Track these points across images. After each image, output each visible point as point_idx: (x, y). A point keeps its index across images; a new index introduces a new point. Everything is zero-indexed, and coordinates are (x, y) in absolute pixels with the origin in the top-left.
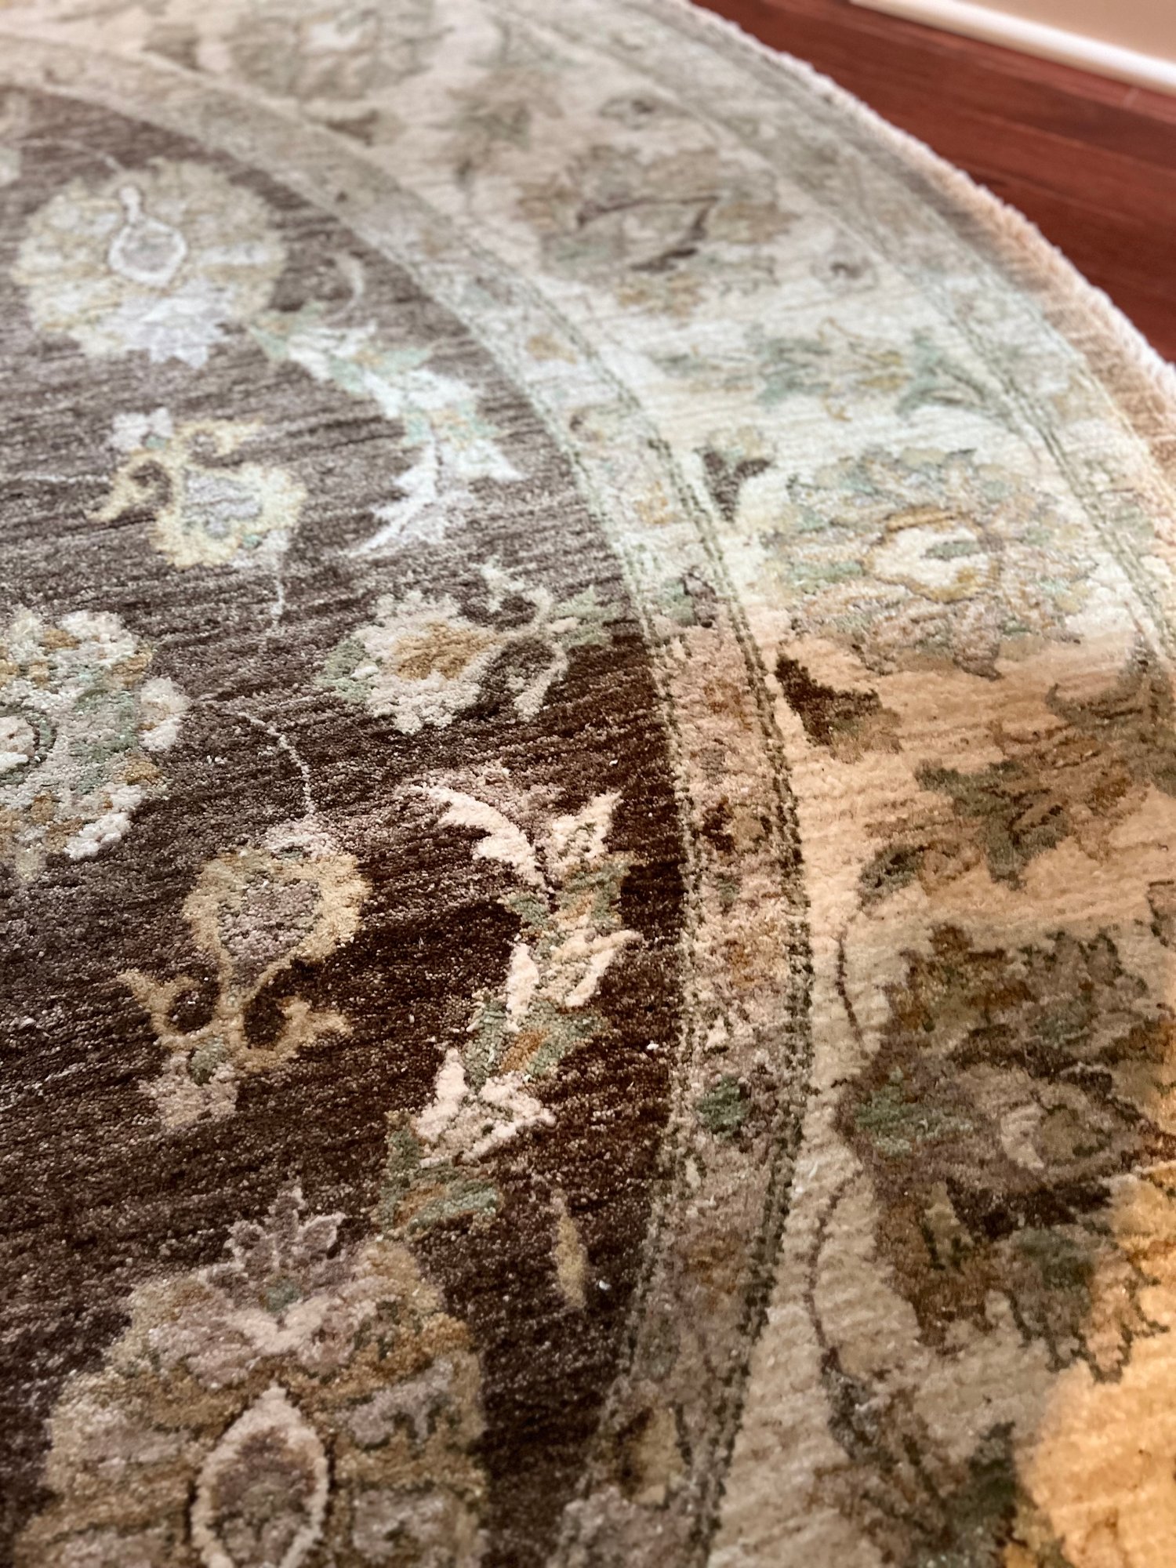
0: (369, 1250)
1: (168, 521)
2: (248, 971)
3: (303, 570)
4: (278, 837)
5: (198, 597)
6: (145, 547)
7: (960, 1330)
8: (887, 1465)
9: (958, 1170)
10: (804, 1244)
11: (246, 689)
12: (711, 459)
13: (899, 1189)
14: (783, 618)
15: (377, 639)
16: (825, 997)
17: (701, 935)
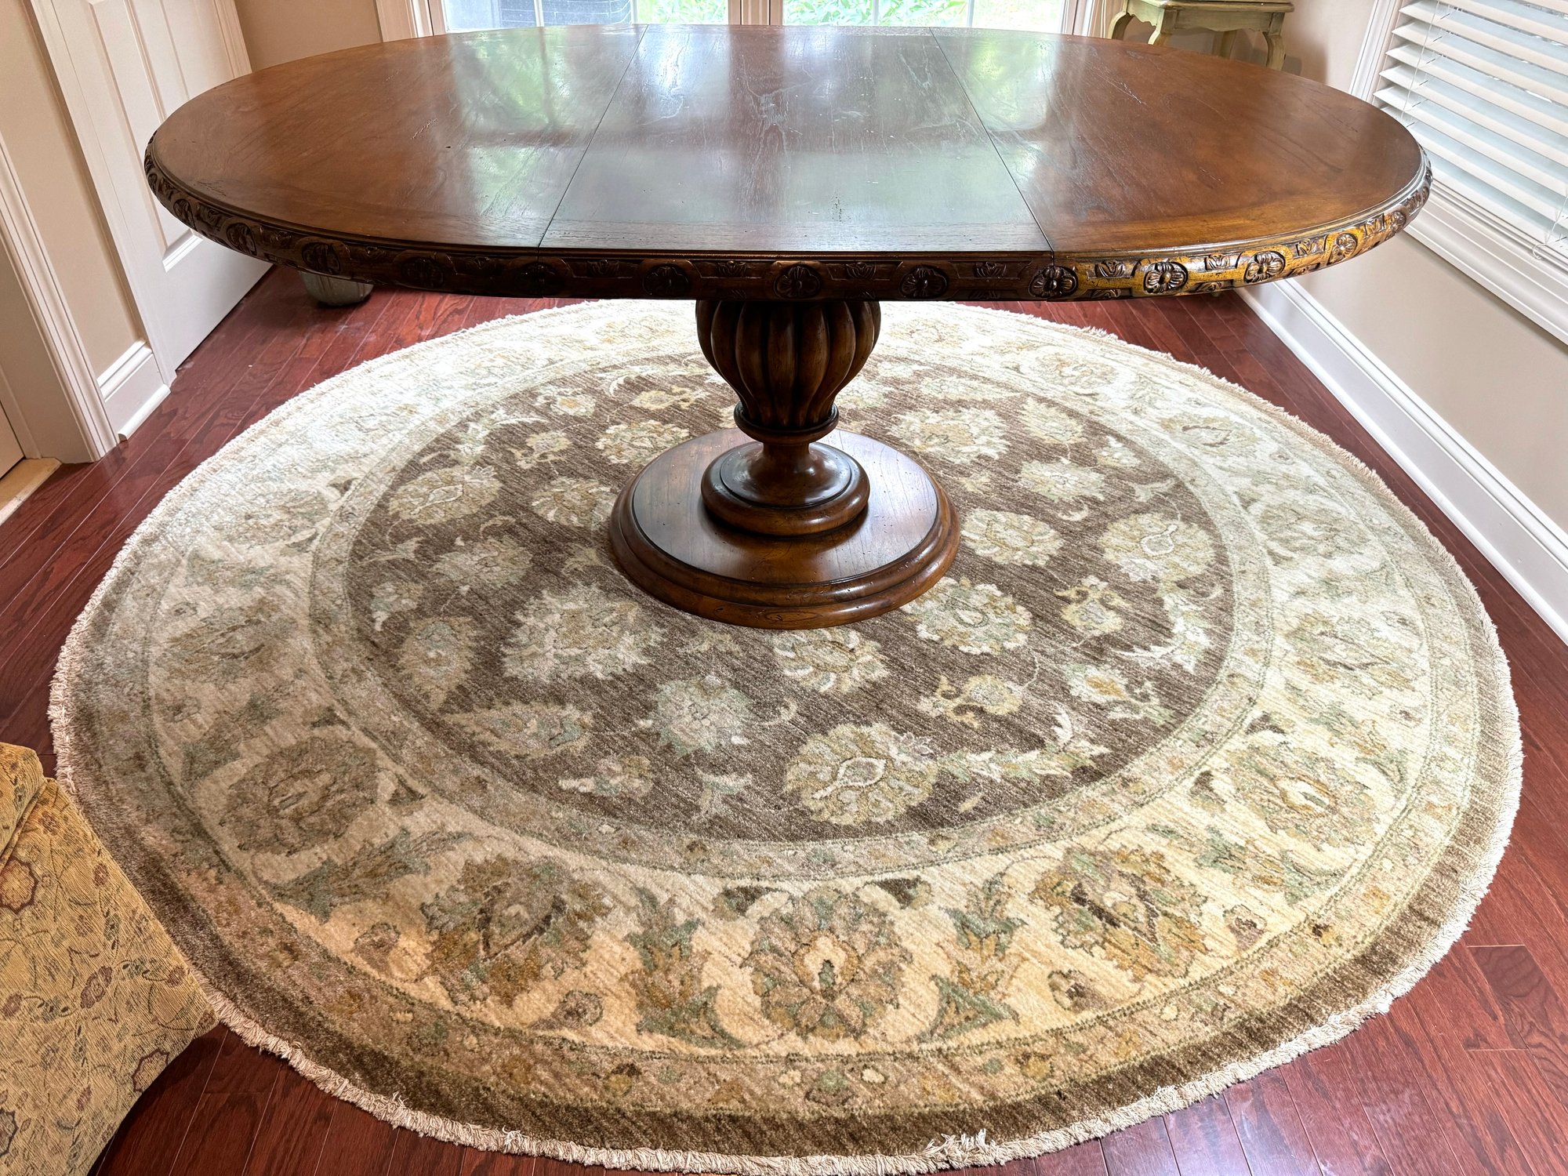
0: (931, 762)
1: (1073, 607)
2: (970, 699)
3: (1094, 643)
4: (1010, 684)
5: (1057, 627)
6: (1059, 608)
7: (1041, 902)
8: (988, 898)
9: (1085, 884)
10: (1026, 855)
11: (1043, 653)
12: (1266, 718)
13: (1065, 872)
14: (1226, 765)
15: (1092, 671)
16: (1103, 831)
17: (1089, 792)
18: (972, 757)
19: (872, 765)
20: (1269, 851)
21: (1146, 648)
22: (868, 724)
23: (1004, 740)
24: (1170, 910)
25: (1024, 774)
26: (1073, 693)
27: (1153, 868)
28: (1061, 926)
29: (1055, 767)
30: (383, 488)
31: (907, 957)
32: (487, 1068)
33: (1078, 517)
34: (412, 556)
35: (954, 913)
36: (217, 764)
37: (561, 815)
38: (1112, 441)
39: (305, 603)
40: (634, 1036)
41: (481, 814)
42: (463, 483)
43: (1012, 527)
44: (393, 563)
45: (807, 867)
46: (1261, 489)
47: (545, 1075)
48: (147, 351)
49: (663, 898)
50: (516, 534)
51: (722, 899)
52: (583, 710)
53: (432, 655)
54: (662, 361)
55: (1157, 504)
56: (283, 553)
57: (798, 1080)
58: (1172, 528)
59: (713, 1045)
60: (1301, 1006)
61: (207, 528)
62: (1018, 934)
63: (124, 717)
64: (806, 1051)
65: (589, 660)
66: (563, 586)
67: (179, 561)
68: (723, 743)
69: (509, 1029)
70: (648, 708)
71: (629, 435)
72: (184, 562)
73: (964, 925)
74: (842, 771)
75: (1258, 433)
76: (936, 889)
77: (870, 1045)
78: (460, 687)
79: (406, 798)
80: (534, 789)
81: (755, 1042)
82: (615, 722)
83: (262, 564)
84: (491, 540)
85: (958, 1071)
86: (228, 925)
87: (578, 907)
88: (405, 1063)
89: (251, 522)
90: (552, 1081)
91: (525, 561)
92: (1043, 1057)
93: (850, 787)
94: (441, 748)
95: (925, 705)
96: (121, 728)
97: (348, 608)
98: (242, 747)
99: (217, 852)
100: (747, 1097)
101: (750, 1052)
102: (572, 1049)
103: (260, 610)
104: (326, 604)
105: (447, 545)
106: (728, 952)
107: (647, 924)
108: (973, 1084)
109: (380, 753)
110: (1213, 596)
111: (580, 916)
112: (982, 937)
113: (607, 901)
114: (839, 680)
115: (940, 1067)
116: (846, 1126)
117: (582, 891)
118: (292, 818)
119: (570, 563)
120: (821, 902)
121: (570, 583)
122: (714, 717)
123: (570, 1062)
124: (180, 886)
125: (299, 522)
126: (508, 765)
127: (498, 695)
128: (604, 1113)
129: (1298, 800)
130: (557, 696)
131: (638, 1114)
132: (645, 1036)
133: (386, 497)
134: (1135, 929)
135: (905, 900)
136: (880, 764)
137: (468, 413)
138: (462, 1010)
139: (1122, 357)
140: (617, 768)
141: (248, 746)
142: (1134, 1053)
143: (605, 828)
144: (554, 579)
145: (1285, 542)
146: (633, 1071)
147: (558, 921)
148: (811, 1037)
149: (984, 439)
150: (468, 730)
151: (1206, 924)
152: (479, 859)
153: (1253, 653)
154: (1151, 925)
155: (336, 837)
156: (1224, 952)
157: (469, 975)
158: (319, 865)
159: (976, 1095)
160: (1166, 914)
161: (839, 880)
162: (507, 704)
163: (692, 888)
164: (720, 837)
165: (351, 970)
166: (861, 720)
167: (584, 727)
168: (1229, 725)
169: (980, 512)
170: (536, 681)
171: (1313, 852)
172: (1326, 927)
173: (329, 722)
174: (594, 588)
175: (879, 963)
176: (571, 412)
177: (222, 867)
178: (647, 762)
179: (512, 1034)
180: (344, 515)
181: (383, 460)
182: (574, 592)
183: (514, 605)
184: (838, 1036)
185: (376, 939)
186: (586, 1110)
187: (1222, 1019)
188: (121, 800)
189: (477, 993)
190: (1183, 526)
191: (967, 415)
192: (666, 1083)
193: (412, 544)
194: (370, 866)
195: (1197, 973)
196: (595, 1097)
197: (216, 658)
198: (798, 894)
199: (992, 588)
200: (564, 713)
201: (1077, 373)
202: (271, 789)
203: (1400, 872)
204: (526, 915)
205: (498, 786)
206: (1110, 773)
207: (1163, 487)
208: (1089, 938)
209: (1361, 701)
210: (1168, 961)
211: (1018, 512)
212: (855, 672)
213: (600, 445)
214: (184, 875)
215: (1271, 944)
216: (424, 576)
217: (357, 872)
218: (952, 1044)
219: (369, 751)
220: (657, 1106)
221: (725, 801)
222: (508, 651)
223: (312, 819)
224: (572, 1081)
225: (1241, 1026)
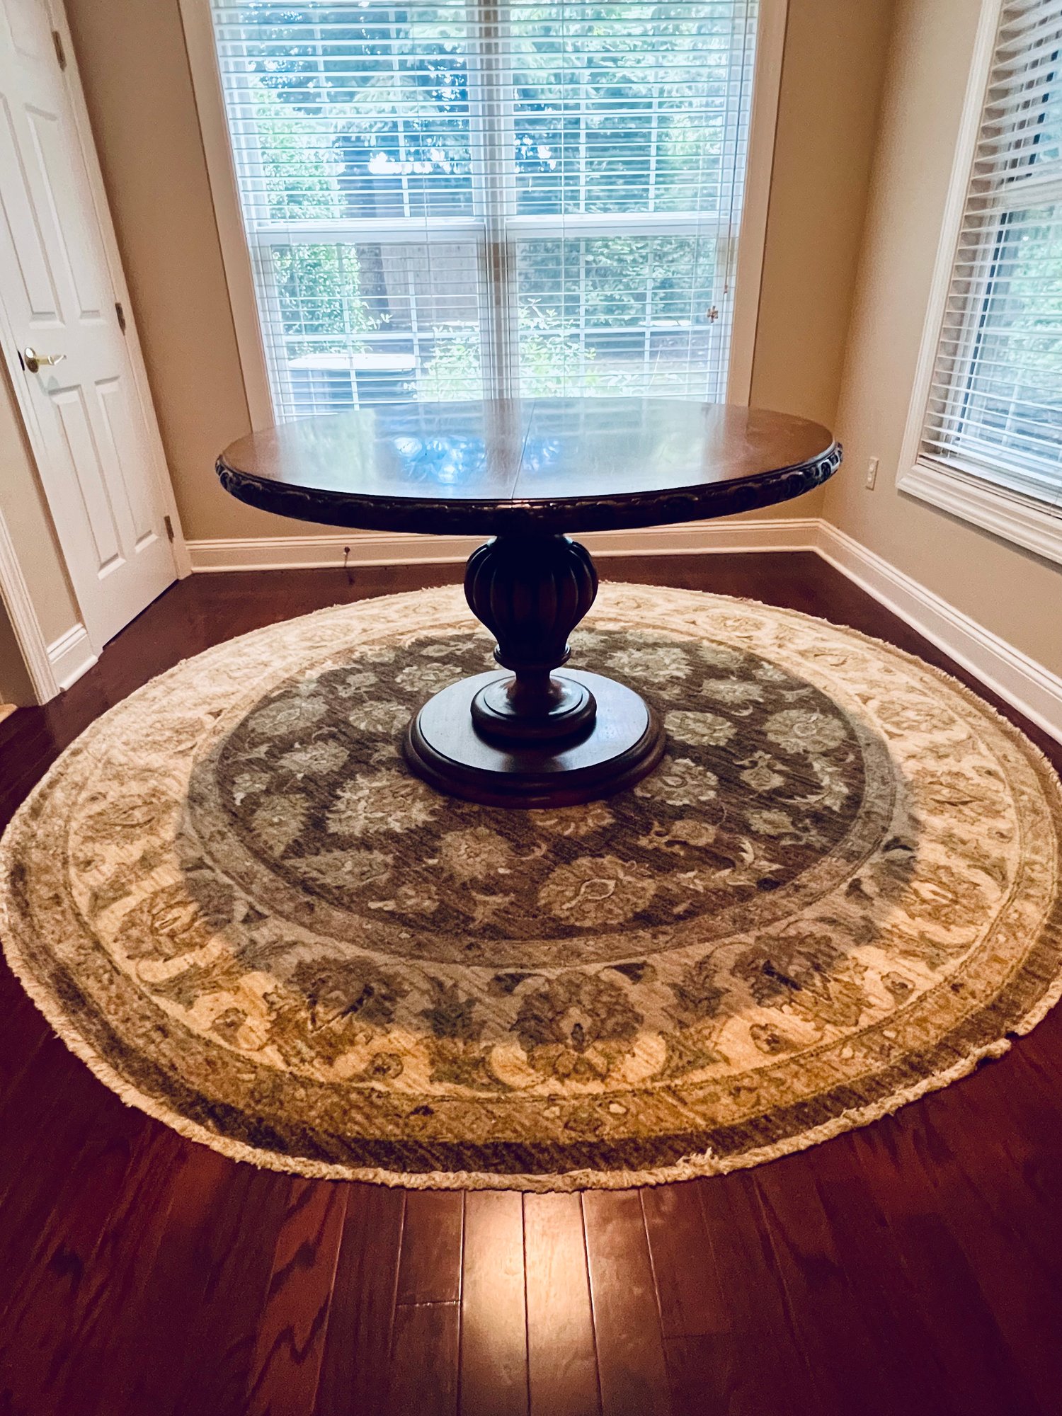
0: (650, 880)
1: (748, 771)
2: (676, 836)
3: (766, 795)
4: (706, 825)
5: (738, 785)
6: (738, 772)
7: (740, 975)
8: (700, 974)
9: (774, 962)
10: (726, 942)
11: (729, 803)
12: (896, 840)
13: (757, 953)
14: (870, 873)
15: (766, 814)
16: (784, 922)
17: (769, 897)
18: (682, 876)
19: (605, 884)
20: (910, 932)
21: (804, 797)
22: (601, 856)
23: (705, 863)
24: (839, 977)
25: (721, 886)
26: (753, 828)
27: (823, 947)
28: (756, 992)
29: (743, 880)
30: (244, 714)
31: (639, 1019)
32: (313, 1113)
33: (746, 713)
34: (263, 756)
35: (674, 986)
36: (115, 899)
37: (369, 926)
38: (765, 664)
39: (185, 790)
40: (428, 1086)
41: (310, 927)
42: (300, 708)
43: (699, 721)
44: (250, 761)
45: (559, 959)
46: (874, 691)
47: (359, 1118)
48: (83, 631)
49: (449, 983)
50: (338, 739)
51: (494, 984)
52: (386, 854)
53: (276, 820)
54: (442, 626)
55: (801, 703)
56: (171, 757)
57: (558, 1113)
58: (814, 718)
59: (489, 1090)
60: (950, 1044)
61: (118, 743)
62: (724, 999)
63: (47, 870)
64: (564, 1092)
65: (390, 819)
66: (371, 771)
67: (96, 767)
68: (492, 873)
69: (332, 1084)
70: (434, 852)
71: (419, 673)
72: (100, 765)
73: (681, 993)
74: (583, 890)
75: (868, 656)
76: (659, 968)
77: (614, 1086)
78: (295, 841)
79: (254, 918)
80: (349, 909)
81: (523, 1085)
82: (410, 861)
83: (156, 765)
84: (320, 743)
85: (685, 1103)
86: (116, 1013)
87: (383, 991)
88: (248, 1112)
89: (150, 739)
90: (365, 1122)
91: (344, 755)
92: (751, 1090)
93: (590, 901)
94: (282, 883)
95: (643, 842)
96: (46, 878)
97: (216, 791)
98: (133, 888)
99: (110, 962)
100: (519, 1129)
101: (521, 1094)
102: (379, 1097)
103: (154, 795)
104: (200, 789)
105: (289, 748)
106: (499, 1021)
107: (438, 1002)
108: (697, 1113)
109: (236, 887)
110: (848, 761)
111: (385, 997)
112: (697, 1002)
113: (406, 987)
114: (577, 827)
115: (670, 1100)
116: (598, 1148)
117: (387, 980)
118: (168, 935)
119: (376, 756)
120: (570, 981)
121: (376, 769)
122: (484, 856)
123: (378, 1107)
124: (80, 986)
125: (183, 737)
126: (329, 891)
127: (323, 845)
128: (405, 1145)
129: (929, 896)
130: (365, 843)
131: (432, 1144)
132: (436, 1084)
133: (246, 720)
134: (813, 991)
135: (636, 978)
136: (611, 884)
137: (306, 664)
138: (294, 1070)
139: (767, 613)
140: (411, 893)
141: (139, 887)
142: (822, 1085)
143: (404, 935)
144: (365, 767)
145: (897, 724)
146: (427, 1111)
147: (369, 1003)
148: (567, 1082)
149: (674, 666)
150: (301, 870)
151: (867, 987)
152: (308, 959)
153: (880, 797)
154: (825, 988)
155: (202, 947)
156: (885, 1006)
157: (300, 1044)
158: (187, 967)
159: (701, 1122)
160: (836, 980)
161: (585, 967)
162: (330, 851)
163: (472, 976)
164: (491, 938)
165: (208, 1043)
166: (595, 854)
167: (386, 865)
168: (870, 846)
169: (674, 713)
170: (351, 835)
171: (944, 931)
172: (962, 985)
173: (201, 868)
174: (393, 772)
175: (617, 1024)
176: (377, 660)
177: (115, 974)
178: (434, 888)
179: (334, 1087)
180: (215, 732)
181: (245, 696)
182: (379, 775)
183: (338, 784)
184: (588, 1079)
185: (228, 1020)
186: (390, 1143)
187: (888, 1056)
188: (41, 927)
189: (307, 1057)
190: (822, 717)
191: (661, 652)
192: (453, 1119)
193: (264, 748)
194: (226, 967)
195: (864, 1022)
196: (397, 1131)
197: (118, 828)
198: (553, 977)
199: (687, 761)
200: (371, 857)
201: (737, 624)
202: (154, 916)
203: (1012, 943)
204: (343, 998)
205: (322, 910)
206: (785, 882)
207: (803, 692)
208: (779, 999)
209: (967, 826)
210: (842, 1014)
211: (702, 711)
212: (590, 821)
213: (398, 680)
214: (84, 978)
215: (921, 999)
216: (272, 769)
217: (216, 972)
218: (678, 1082)
219: (229, 886)
220: (449, 1138)
221: (494, 914)
222: (331, 816)
223: (184, 936)
224: (380, 1121)
225: (905, 1060)
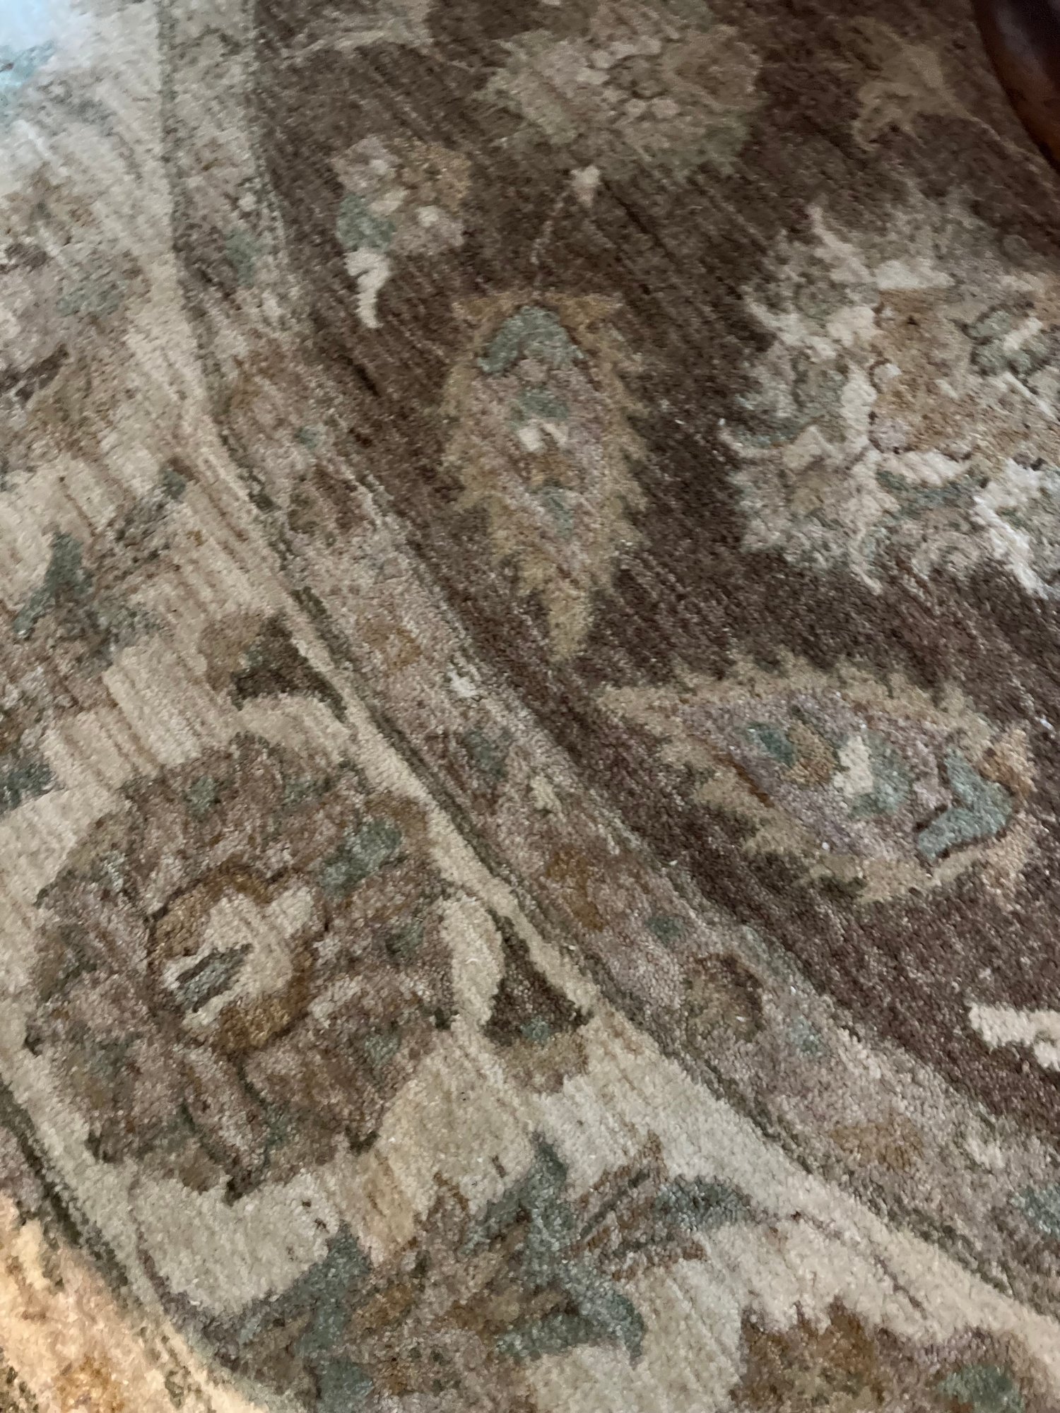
34: (422, 38)
37: (997, 1155)
39: (159, 200)
41: (761, 1118)
44: (375, 61)
52: (997, 716)
53: (530, 439)
65: (986, 507)
66: (864, 192)
78: (625, 580)
79: (534, 1016)
80: (897, 1029)
94: (606, 821)
97: (276, 230)
99: (33, 1158)
104: (211, 205)
118: (220, 1046)
119: (872, 99)
121: (882, 182)
130: (910, 649)
141: (69, 743)
144: (836, 165)
150: (669, 754)
158: (319, 1250)
162: (771, 664)
173: (280, 680)
174: (958, 210)
177: (53, 1221)
182: (900, 217)
183: (736, 258)
200: (944, 724)
205: (793, 1006)
216: (465, 118)
222: (741, 446)
223: (279, 1062)
